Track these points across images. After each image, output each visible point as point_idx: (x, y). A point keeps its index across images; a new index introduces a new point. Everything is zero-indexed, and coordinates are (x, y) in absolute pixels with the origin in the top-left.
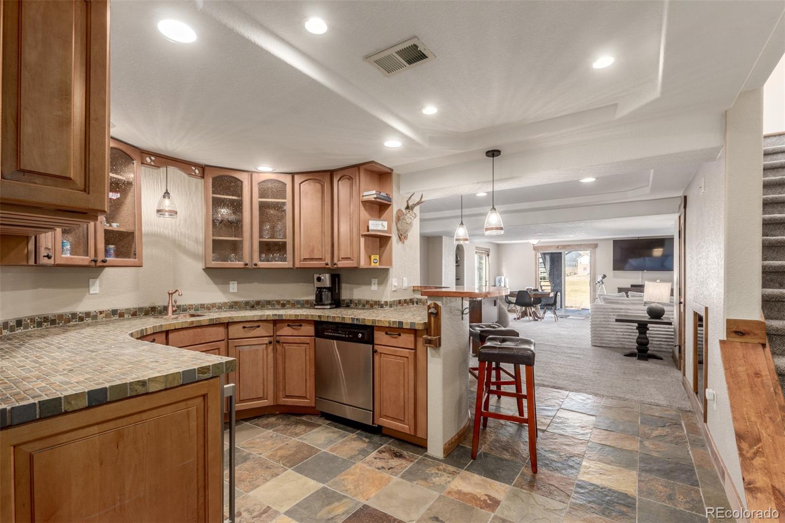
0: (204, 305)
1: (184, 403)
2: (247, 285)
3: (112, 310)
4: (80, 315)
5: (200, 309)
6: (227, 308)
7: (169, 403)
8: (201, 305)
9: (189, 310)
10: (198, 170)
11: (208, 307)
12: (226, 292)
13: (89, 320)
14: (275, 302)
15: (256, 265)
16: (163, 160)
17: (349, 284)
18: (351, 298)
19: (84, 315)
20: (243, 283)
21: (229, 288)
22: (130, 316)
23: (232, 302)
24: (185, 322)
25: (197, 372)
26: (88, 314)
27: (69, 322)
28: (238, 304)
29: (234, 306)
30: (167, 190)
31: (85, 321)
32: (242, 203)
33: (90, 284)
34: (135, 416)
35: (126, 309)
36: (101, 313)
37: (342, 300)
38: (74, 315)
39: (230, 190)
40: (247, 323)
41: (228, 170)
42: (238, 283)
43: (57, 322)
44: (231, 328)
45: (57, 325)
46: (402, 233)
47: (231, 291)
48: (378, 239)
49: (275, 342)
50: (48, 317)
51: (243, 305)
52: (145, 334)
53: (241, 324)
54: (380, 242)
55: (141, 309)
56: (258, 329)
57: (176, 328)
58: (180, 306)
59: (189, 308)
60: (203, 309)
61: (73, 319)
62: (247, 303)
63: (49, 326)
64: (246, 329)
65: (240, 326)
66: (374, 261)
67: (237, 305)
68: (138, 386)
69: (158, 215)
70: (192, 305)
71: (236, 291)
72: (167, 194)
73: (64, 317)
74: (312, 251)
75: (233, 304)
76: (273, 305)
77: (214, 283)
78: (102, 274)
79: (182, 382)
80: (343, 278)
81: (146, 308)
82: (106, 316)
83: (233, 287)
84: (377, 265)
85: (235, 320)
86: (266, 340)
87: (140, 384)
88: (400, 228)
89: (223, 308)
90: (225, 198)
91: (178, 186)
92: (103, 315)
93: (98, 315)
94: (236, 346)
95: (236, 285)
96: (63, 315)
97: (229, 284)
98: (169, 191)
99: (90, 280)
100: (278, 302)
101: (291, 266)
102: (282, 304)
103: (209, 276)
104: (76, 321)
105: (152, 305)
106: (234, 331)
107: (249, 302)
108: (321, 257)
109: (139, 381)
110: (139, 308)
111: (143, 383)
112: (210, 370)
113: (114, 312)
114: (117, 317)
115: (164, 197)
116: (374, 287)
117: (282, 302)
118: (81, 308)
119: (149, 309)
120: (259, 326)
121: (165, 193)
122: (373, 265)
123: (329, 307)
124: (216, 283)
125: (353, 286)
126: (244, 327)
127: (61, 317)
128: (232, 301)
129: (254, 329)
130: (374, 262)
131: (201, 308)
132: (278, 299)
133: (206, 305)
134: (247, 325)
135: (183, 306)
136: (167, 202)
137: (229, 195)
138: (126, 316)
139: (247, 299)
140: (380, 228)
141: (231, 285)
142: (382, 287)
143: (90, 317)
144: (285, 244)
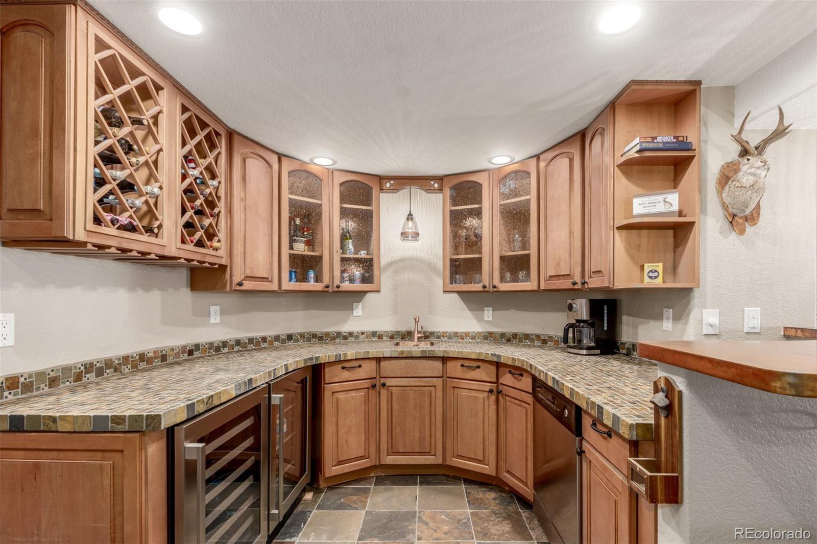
0: (457, 333)
1: (101, 453)
2: (504, 313)
3: (372, 332)
4: (344, 334)
5: (453, 338)
6: (481, 339)
7: (82, 448)
8: (454, 333)
9: (442, 338)
10: (438, 183)
11: (462, 336)
12: (480, 320)
13: (352, 339)
14: (534, 337)
15: (494, 287)
16: (403, 181)
17: (634, 316)
18: (634, 341)
19: (348, 335)
20: (500, 310)
21: (484, 315)
22: (388, 339)
23: (486, 333)
24: (395, 351)
25: (110, 420)
26: (351, 334)
27: (335, 339)
28: (493, 335)
29: (489, 337)
30: (410, 211)
31: (348, 340)
32: (481, 211)
33: (354, 307)
34: (54, 452)
35: (384, 332)
36: (362, 333)
37: (622, 343)
38: (339, 334)
39: (469, 197)
40: (466, 361)
41: (466, 175)
42: (493, 311)
43: (324, 338)
44: (450, 365)
45: (324, 341)
46: (735, 211)
47: (486, 319)
48: (671, 232)
49: (497, 392)
50: (317, 334)
51: (498, 337)
52: (342, 359)
53: (459, 361)
54: (675, 237)
55: (398, 333)
56: (478, 370)
57: (385, 356)
58: (434, 332)
59: (443, 336)
60: (457, 338)
61: (337, 337)
62: (503, 335)
63: (317, 341)
64: (464, 368)
65: (459, 363)
66: (651, 274)
67: (491, 337)
68: (50, 422)
69: (402, 238)
70: (446, 333)
71: (491, 319)
72: (410, 217)
73: (330, 335)
74: (558, 264)
75: (488, 335)
76: (532, 340)
77: (468, 308)
78: (365, 298)
79: (92, 428)
80: (624, 306)
81: (402, 332)
82: (367, 337)
83: (488, 314)
84: (659, 283)
85: (451, 355)
86: (487, 387)
87: (51, 419)
88: (728, 200)
89: (477, 338)
90: (463, 209)
91: (434, 205)
92: (364, 336)
93: (360, 336)
94: (454, 387)
95: (491, 312)
96: (329, 333)
97: (483, 310)
98: (412, 213)
99: (354, 304)
100: (538, 337)
101: (535, 288)
102: (542, 340)
103: (463, 301)
104: (340, 339)
105: (409, 330)
106: (454, 368)
107: (505, 334)
108: (568, 273)
109: (50, 416)
110: (396, 332)
111: (54, 420)
112: (125, 422)
113: (374, 334)
114: (376, 339)
115: (408, 220)
116: (667, 325)
117: (542, 337)
118: (345, 328)
119: (406, 333)
120: (478, 367)
121: (408, 215)
122: (647, 283)
123: (584, 352)
124: (471, 309)
125: (638, 320)
126: (462, 366)
127: (327, 334)
128: (486, 330)
129: (474, 369)
130: (651, 277)
131: (454, 336)
132: (537, 332)
133: (459, 333)
134: (466, 363)
135: (437, 333)
136: (410, 223)
137: (467, 204)
138: (384, 338)
139: (503, 330)
140: (661, 208)
141: (486, 312)
142: (679, 326)
143: (352, 337)
144: (527, 257)
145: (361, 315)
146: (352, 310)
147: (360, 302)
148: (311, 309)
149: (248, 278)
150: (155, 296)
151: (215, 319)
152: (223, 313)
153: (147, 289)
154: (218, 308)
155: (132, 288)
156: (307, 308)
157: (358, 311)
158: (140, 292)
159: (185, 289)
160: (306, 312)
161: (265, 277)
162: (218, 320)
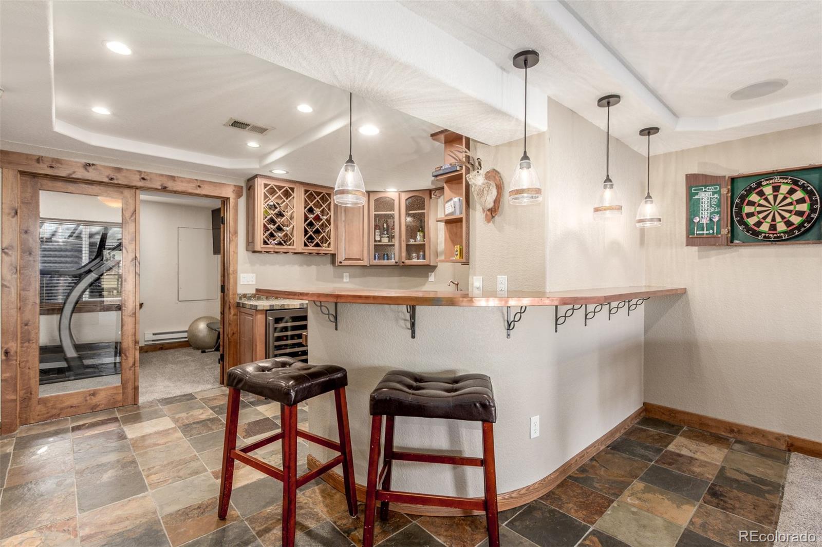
66: (456, 253)
130: (456, 255)
145: (433, 280)
146: (428, 277)
147: (432, 272)
148: (403, 276)
149: (346, 259)
150: (313, 268)
151: (346, 279)
152: (350, 277)
153: (309, 265)
154: (348, 274)
155: (301, 265)
156: (400, 276)
157: (432, 278)
158: (305, 266)
159: (330, 265)
160: (399, 278)
161: (358, 258)
162: (348, 280)
